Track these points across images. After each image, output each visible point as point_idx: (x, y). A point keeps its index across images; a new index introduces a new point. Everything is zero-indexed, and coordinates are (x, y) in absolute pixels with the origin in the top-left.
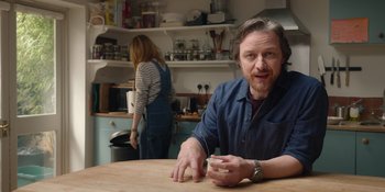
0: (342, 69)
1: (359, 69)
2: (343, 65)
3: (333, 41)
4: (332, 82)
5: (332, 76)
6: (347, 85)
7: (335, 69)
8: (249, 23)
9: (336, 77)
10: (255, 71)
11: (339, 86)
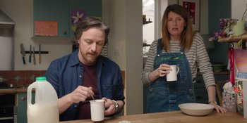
0: (37, 53)
1: (47, 53)
2: (37, 50)
3: (36, 34)
4: (30, 61)
5: (30, 57)
6: (40, 63)
7: (32, 52)
8: (93, 23)
9: (32, 58)
10: (90, 51)
11: (35, 63)
